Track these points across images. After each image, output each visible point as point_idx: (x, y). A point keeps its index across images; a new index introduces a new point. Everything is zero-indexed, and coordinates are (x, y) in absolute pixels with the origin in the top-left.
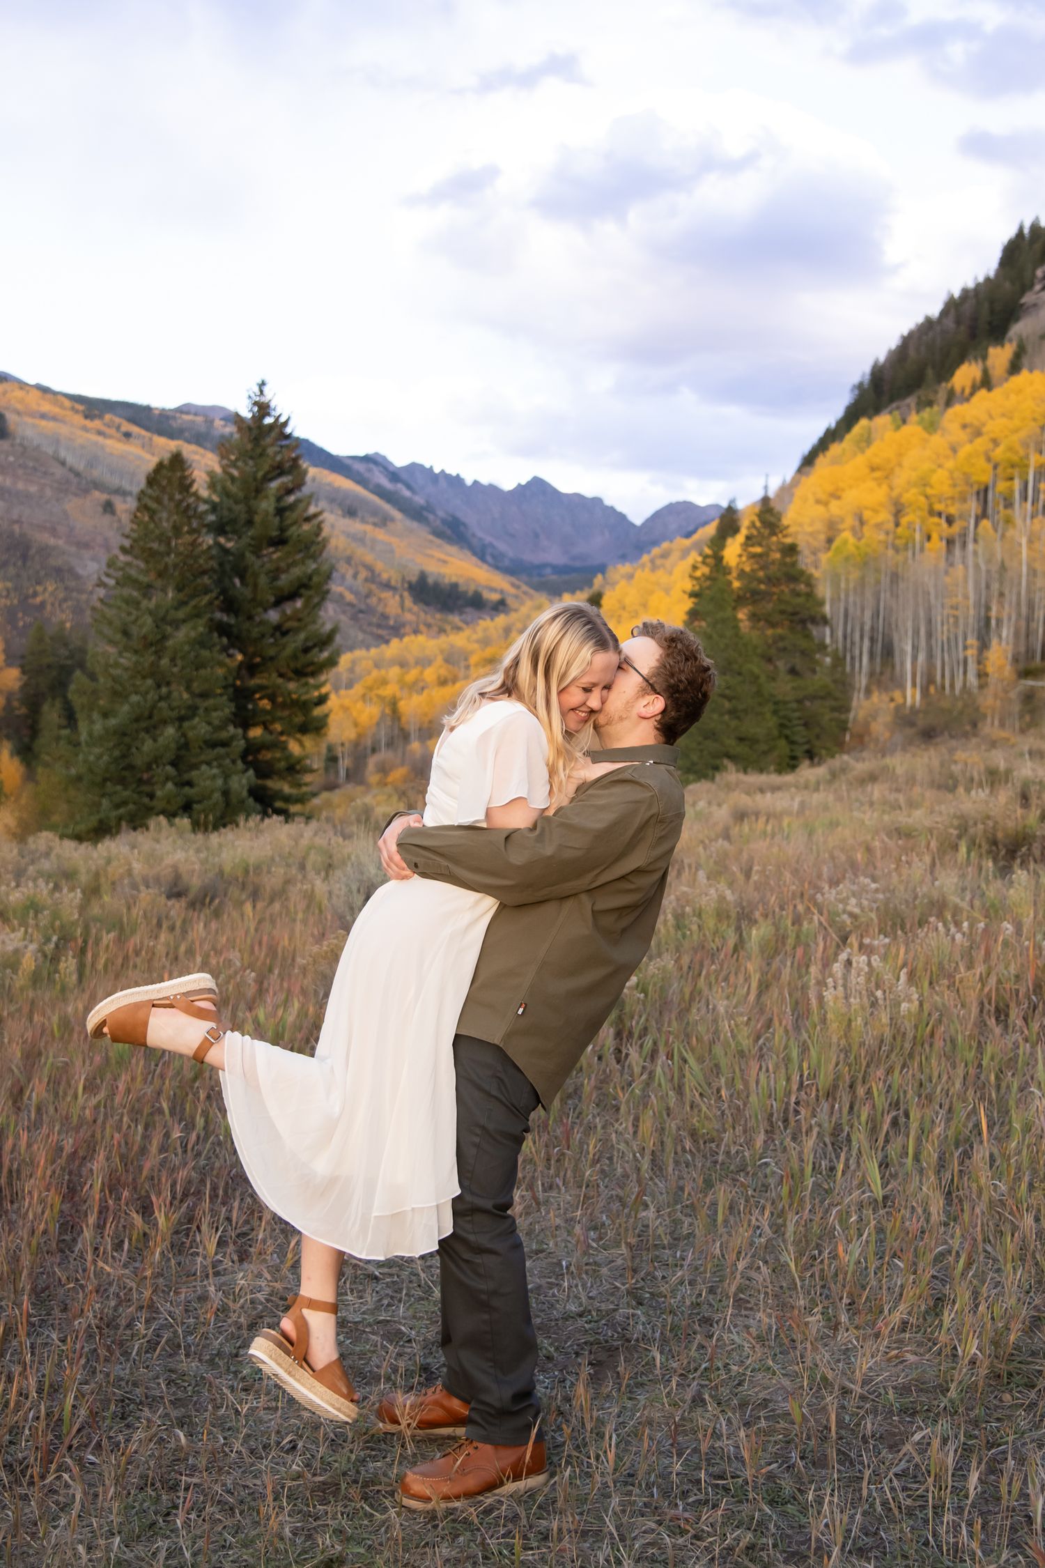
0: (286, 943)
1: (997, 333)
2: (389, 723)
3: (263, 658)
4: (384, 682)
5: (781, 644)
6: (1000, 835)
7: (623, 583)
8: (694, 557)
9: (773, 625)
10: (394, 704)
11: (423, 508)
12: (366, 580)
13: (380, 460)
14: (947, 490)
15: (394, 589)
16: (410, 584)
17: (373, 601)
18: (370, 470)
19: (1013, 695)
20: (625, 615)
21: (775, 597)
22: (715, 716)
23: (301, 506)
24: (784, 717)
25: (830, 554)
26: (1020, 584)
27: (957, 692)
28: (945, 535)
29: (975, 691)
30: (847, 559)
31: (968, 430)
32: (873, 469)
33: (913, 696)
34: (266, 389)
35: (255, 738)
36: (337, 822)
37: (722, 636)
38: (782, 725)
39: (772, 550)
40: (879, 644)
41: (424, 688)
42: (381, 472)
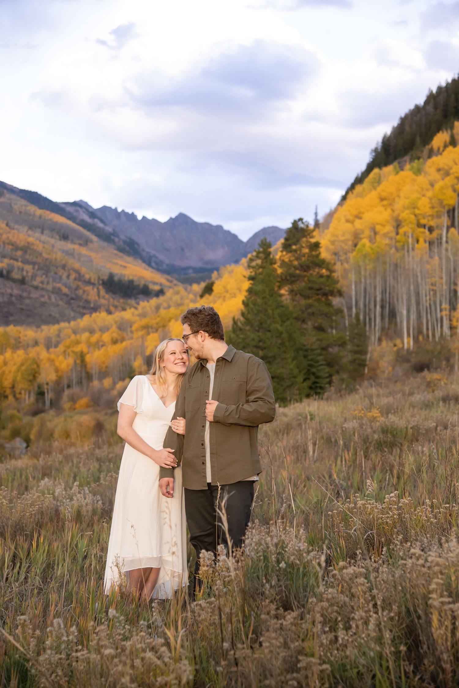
2: (79, 369)
4: (78, 343)
5: (310, 310)
9: (307, 297)
10: (82, 356)
11: (111, 234)
12: (75, 279)
13: (83, 205)
14: (428, 210)
15: (93, 284)
16: (103, 281)
17: (80, 292)
18: (77, 211)
20: (228, 295)
21: (306, 279)
24: (312, 360)
25: (355, 253)
27: (437, 339)
28: (427, 239)
30: (365, 256)
31: (441, 172)
32: (382, 199)
33: (408, 343)
38: (310, 365)
39: (303, 247)
40: (387, 310)
41: (102, 346)
42: (84, 212)
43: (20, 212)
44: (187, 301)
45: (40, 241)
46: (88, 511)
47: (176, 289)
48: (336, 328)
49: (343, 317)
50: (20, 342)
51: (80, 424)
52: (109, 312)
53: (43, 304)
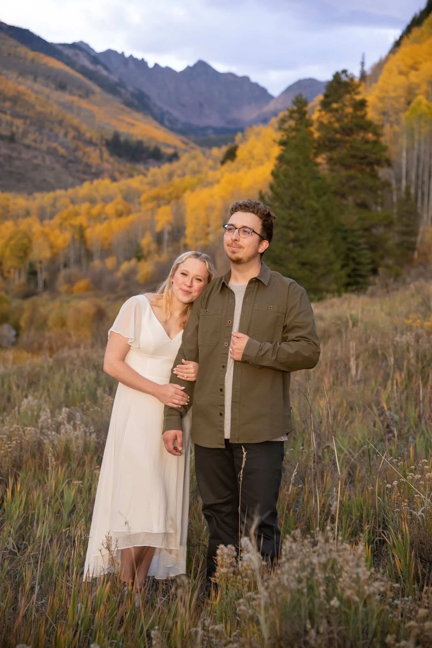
2: (77, 245)
4: (76, 214)
5: (352, 183)
7: (254, 138)
9: (348, 167)
10: (81, 230)
11: (117, 84)
12: (74, 138)
13: (84, 47)
15: (95, 145)
16: (107, 141)
17: (80, 154)
18: (76, 55)
20: (254, 163)
21: (348, 145)
22: (281, 244)
24: (352, 243)
25: (407, 113)
30: (420, 116)
38: (350, 250)
39: (346, 106)
41: (106, 219)
42: (85, 56)
43: (9, 54)
44: (205, 169)
45: (32, 90)
46: (78, 447)
47: (193, 153)
48: (382, 205)
49: (391, 192)
50: (8, 212)
51: (78, 311)
52: (114, 179)
53: (36, 167)
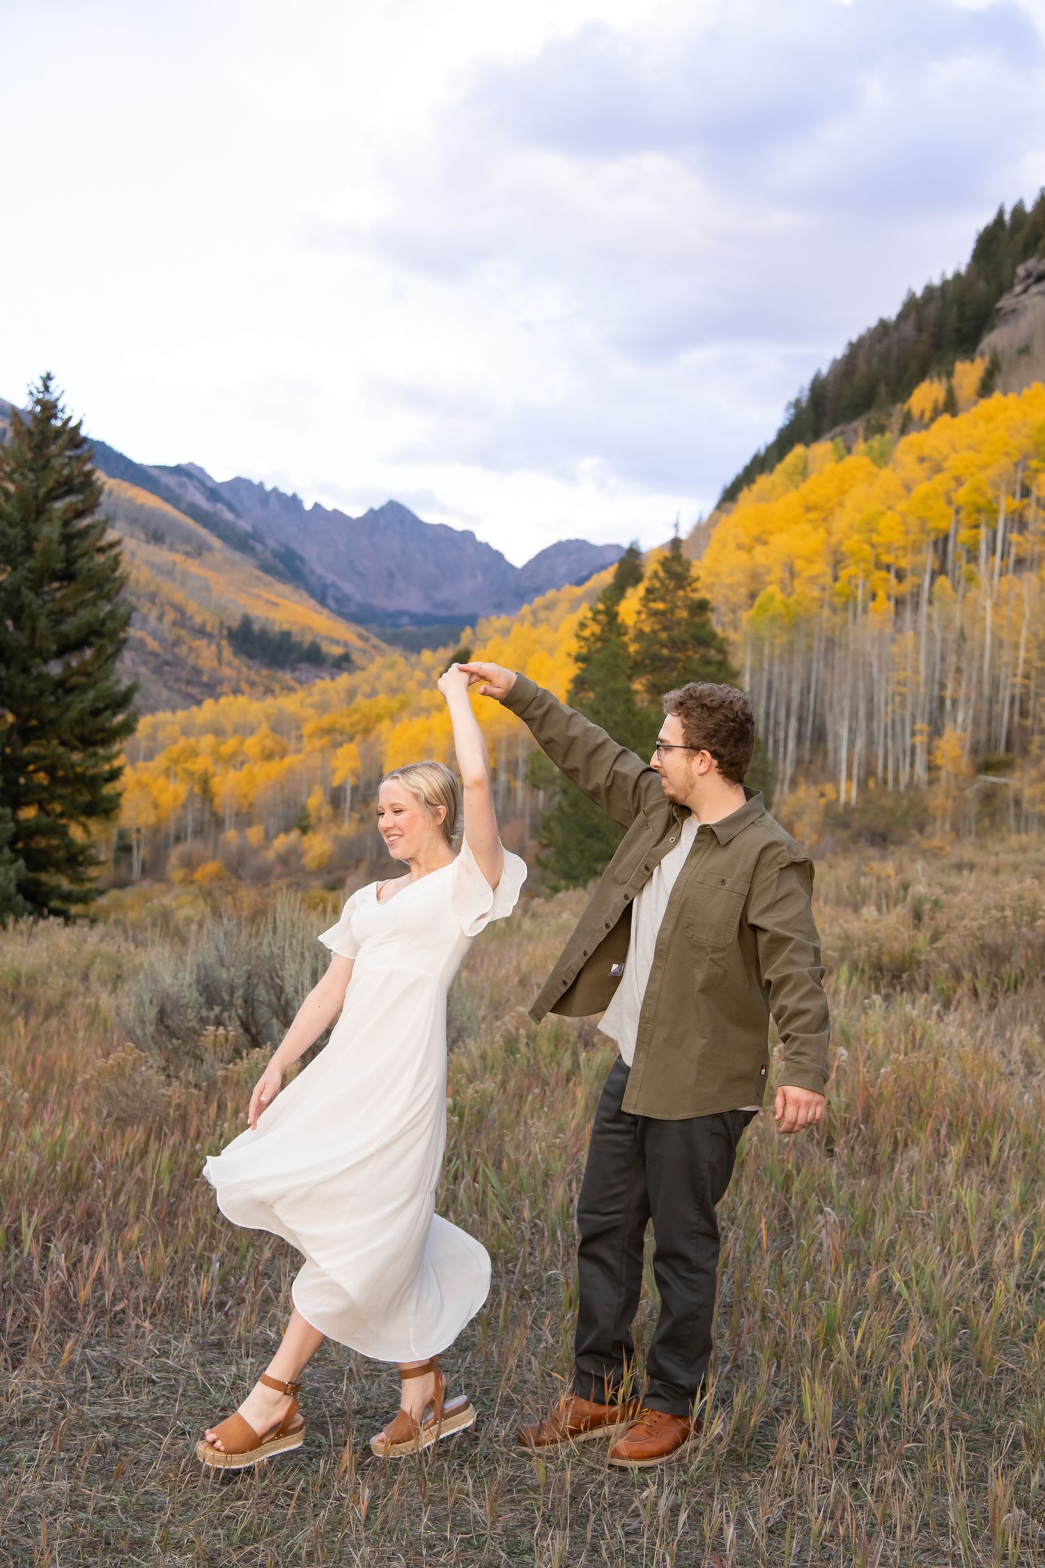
0: (65, 1063)
1: (967, 342)
2: (198, 805)
3: (40, 721)
4: (194, 753)
6: (885, 959)
7: (497, 639)
8: (584, 612)
10: (205, 781)
11: (249, 536)
12: (174, 624)
13: (195, 472)
14: (897, 538)
15: (210, 636)
16: (229, 629)
17: (182, 650)
18: (182, 485)
19: (969, 793)
21: (680, 665)
23: (94, 532)
25: (753, 612)
26: (982, 656)
27: (902, 788)
28: (893, 593)
29: (924, 787)
30: (773, 619)
31: (926, 464)
32: (809, 509)
33: (848, 792)
34: (52, 385)
35: (27, 820)
36: (128, 926)
37: (610, 712)
39: (678, 607)
40: (810, 726)
41: (244, 763)
42: (196, 488)
44: (409, 686)
47: (385, 657)
